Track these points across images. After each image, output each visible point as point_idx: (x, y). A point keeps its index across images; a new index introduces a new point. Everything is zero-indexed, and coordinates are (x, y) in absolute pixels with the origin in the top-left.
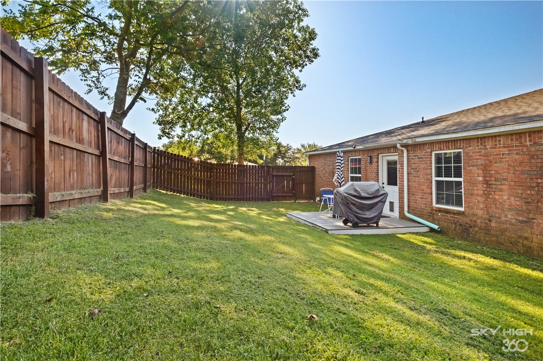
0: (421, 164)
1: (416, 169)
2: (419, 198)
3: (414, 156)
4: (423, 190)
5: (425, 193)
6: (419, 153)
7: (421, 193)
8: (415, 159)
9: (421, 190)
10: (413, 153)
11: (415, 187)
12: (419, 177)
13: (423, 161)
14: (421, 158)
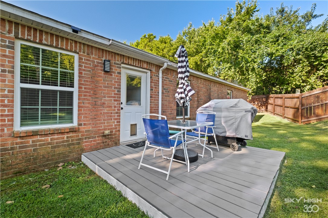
0: (171, 86)
1: (167, 89)
2: (168, 114)
3: (166, 78)
4: (172, 107)
5: (173, 110)
6: (170, 77)
7: (170, 109)
8: (167, 81)
9: (170, 107)
10: (166, 75)
11: (166, 105)
12: (169, 96)
13: (172, 84)
14: (171, 81)
